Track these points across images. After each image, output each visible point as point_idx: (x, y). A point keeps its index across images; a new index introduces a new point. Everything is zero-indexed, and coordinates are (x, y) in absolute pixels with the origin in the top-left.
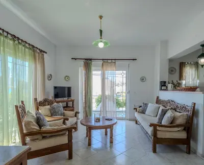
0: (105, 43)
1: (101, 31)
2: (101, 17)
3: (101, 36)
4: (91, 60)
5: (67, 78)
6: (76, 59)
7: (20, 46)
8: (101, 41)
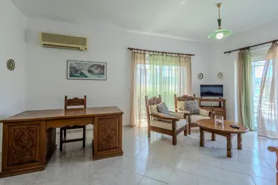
0: (225, 32)
1: (219, 21)
2: (219, 5)
3: (220, 25)
4: (248, 48)
5: (220, 75)
6: (230, 52)
7: (168, 57)
8: (220, 32)
